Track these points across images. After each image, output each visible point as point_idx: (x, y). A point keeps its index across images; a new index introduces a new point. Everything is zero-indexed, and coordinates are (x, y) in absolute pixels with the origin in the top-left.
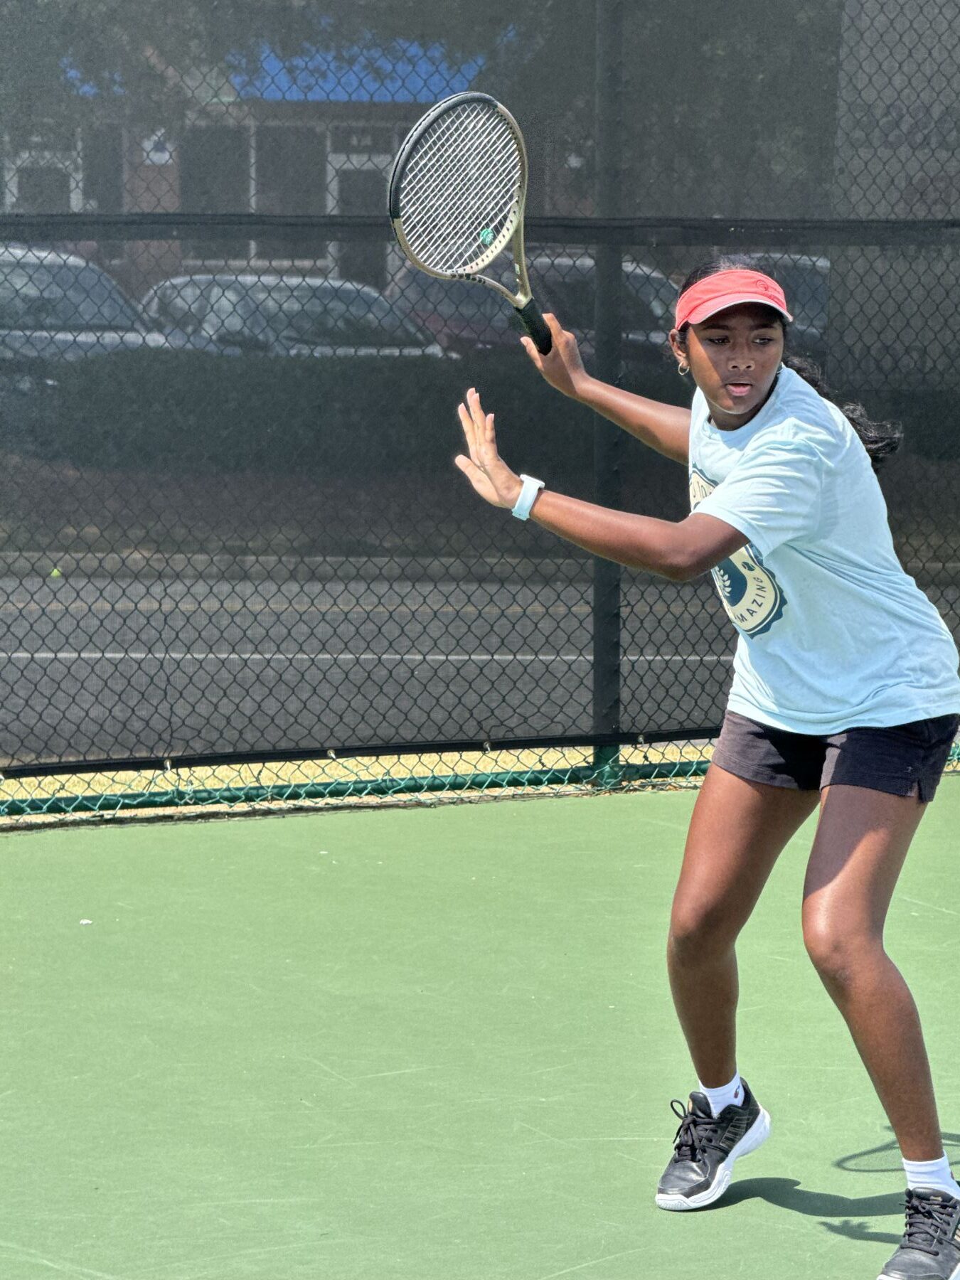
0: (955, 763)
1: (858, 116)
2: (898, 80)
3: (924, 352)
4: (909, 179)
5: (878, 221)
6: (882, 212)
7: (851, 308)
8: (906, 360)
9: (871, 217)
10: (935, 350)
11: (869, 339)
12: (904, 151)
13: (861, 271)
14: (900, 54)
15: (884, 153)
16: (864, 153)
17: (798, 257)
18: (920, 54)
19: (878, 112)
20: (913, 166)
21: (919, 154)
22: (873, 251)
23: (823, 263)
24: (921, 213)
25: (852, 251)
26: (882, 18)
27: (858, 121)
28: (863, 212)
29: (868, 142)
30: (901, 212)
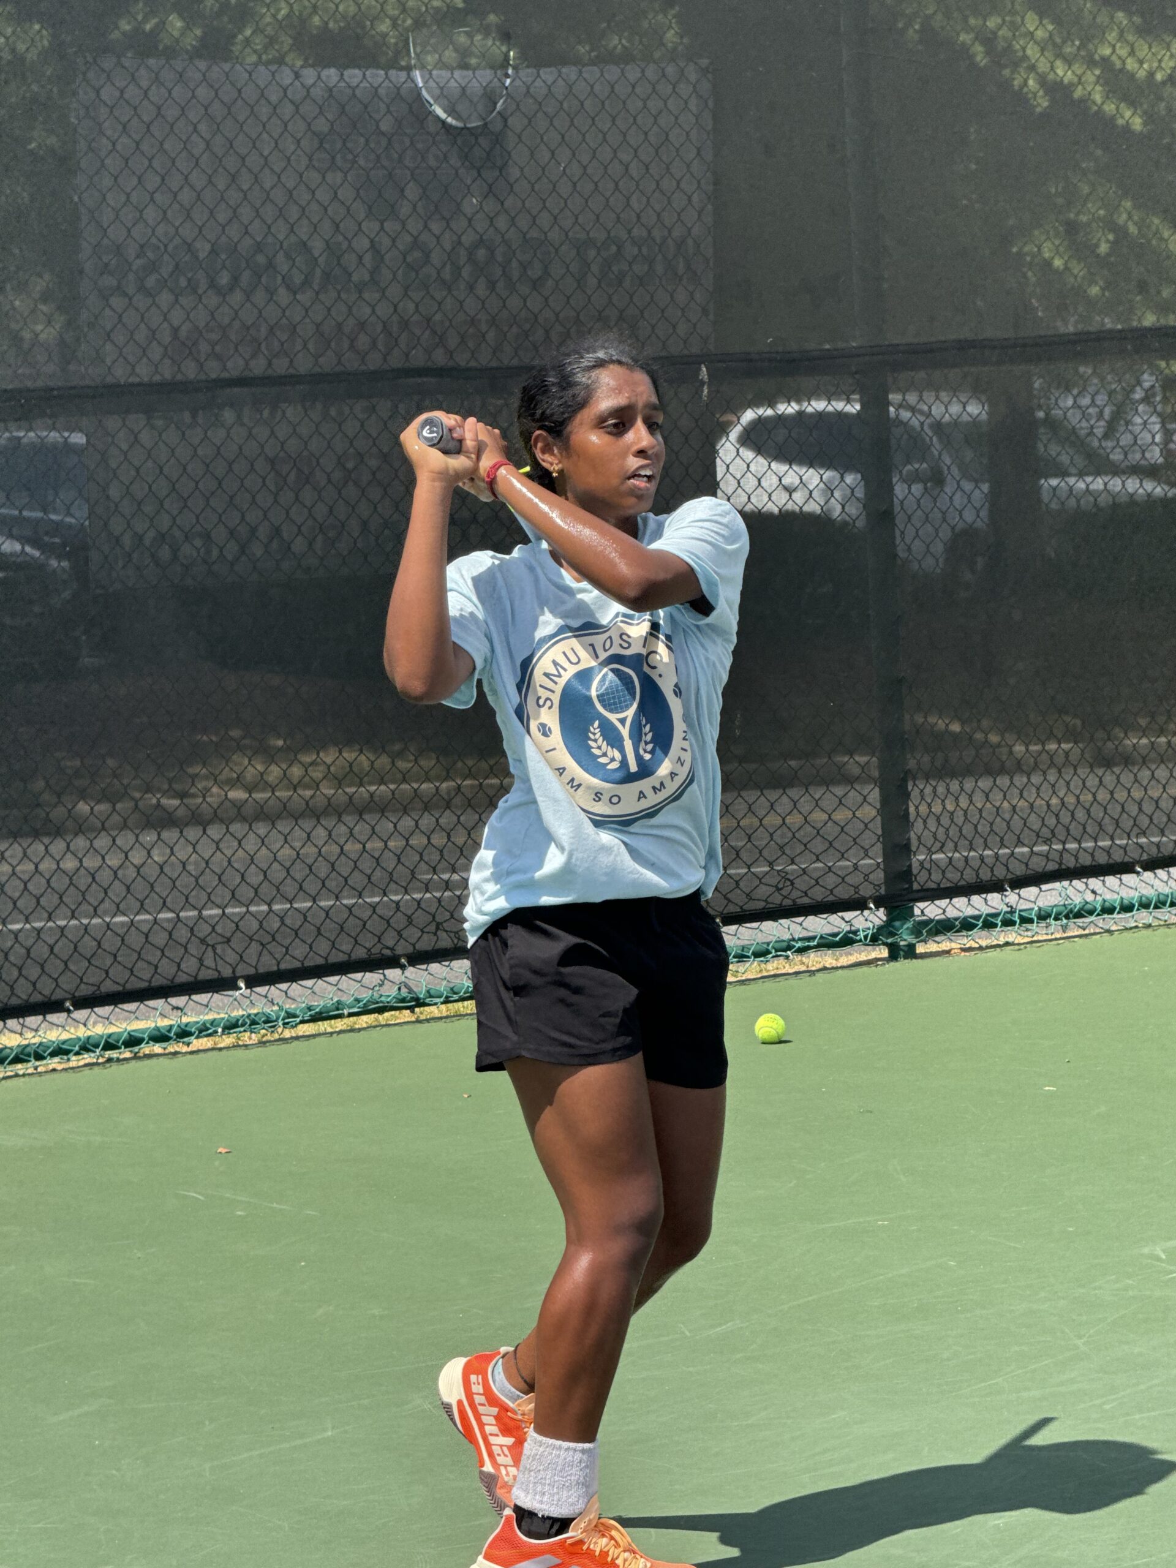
0: (280, 1030)
1: (105, 259)
2: (151, 214)
3: (207, 536)
4: (175, 331)
5: (139, 384)
6: (144, 372)
7: (114, 492)
8: (187, 550)
9: (131, 380)
10: (220, 534)
11: (140, 526)
12: (165, 298)
13: (125, 446)
14: (152, 181)
15: (141, 301)
16: (117, 302)
17: (45, 434)
18: (175, 182)
19: (131, 251)
20: (177, 317)
21: (183, 300)
22: (137, 421)
23: (78, 439)
24: (190, 371)
25: (112, 423)
26: (124, 140)
27: (106, 265)
28: (120, 374)
29: (119, 289)
30: (167, 372)
